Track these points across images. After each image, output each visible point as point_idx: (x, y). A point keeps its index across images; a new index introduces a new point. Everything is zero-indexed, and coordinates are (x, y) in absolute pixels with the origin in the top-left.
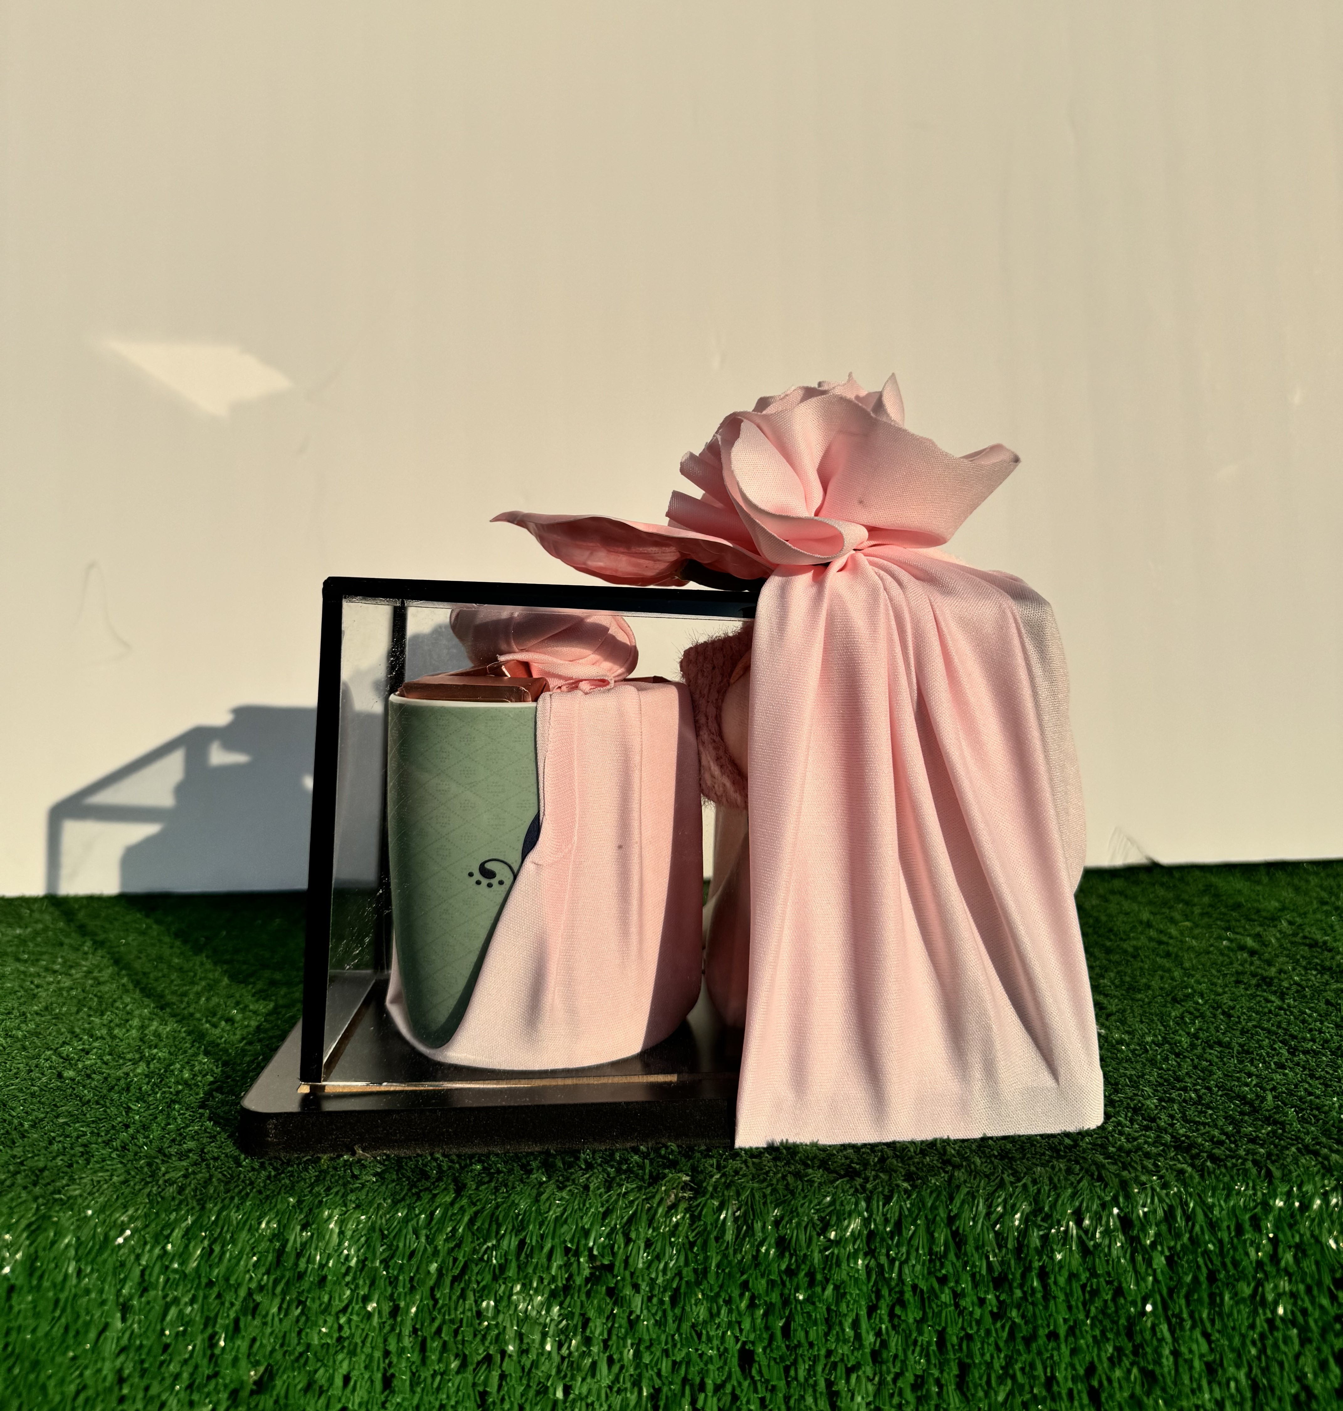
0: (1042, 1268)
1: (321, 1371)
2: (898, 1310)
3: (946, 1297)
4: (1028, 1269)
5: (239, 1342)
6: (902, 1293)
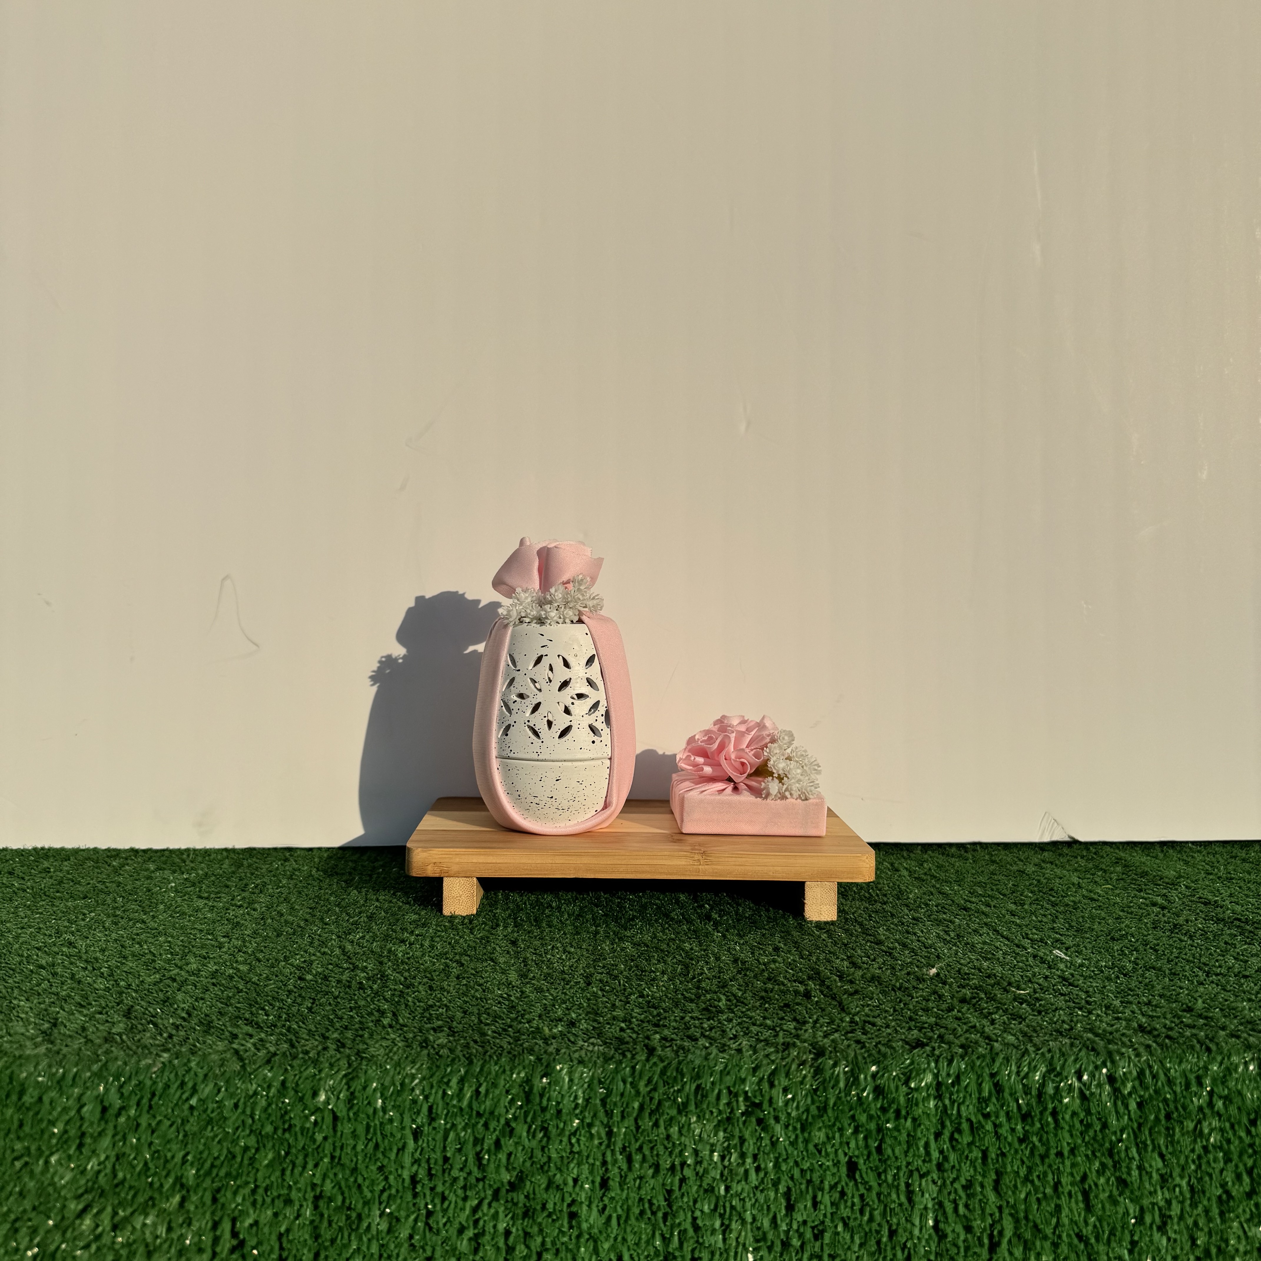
0: (1054, 1108)
1: (558, 1176)
2: (956, 1136)
3: (989, 1127)
4: (1045, 1109)
5: (500, 1156)
6: (960, 1124)
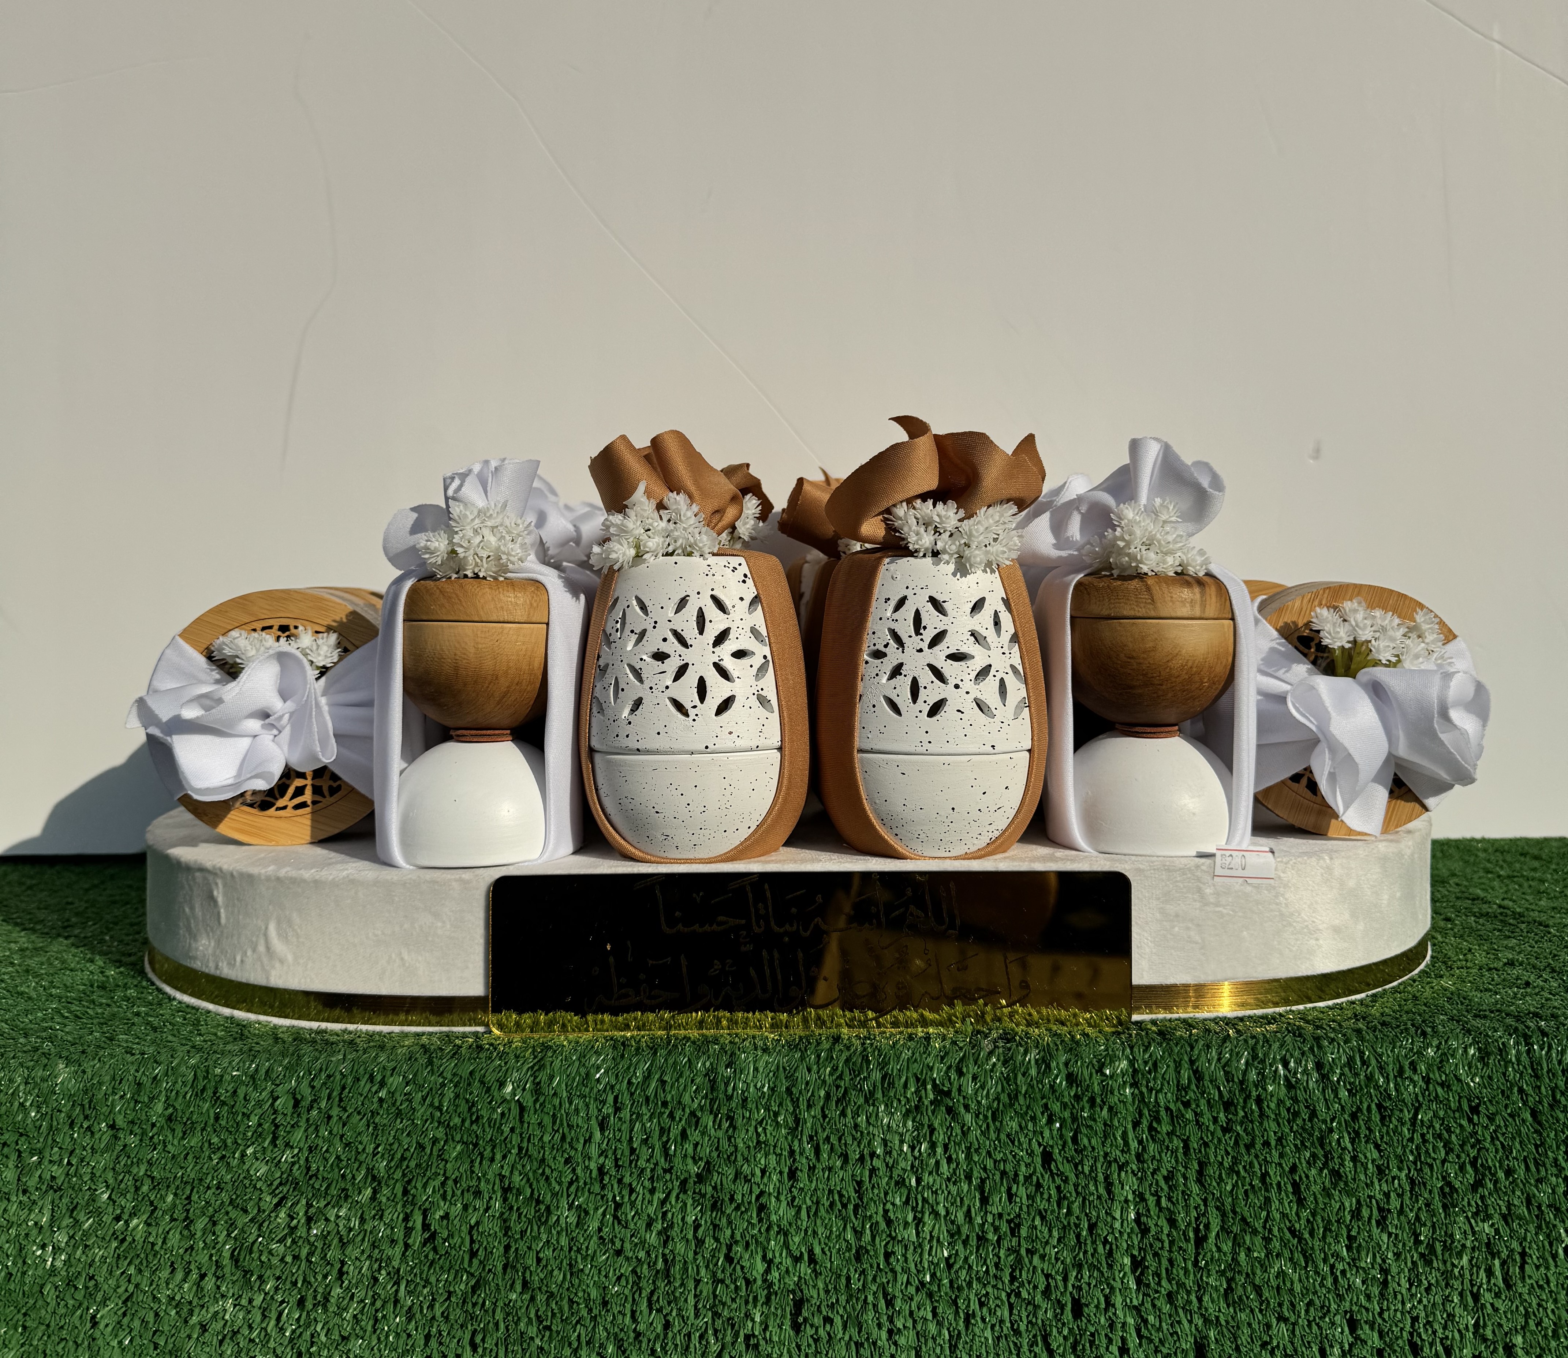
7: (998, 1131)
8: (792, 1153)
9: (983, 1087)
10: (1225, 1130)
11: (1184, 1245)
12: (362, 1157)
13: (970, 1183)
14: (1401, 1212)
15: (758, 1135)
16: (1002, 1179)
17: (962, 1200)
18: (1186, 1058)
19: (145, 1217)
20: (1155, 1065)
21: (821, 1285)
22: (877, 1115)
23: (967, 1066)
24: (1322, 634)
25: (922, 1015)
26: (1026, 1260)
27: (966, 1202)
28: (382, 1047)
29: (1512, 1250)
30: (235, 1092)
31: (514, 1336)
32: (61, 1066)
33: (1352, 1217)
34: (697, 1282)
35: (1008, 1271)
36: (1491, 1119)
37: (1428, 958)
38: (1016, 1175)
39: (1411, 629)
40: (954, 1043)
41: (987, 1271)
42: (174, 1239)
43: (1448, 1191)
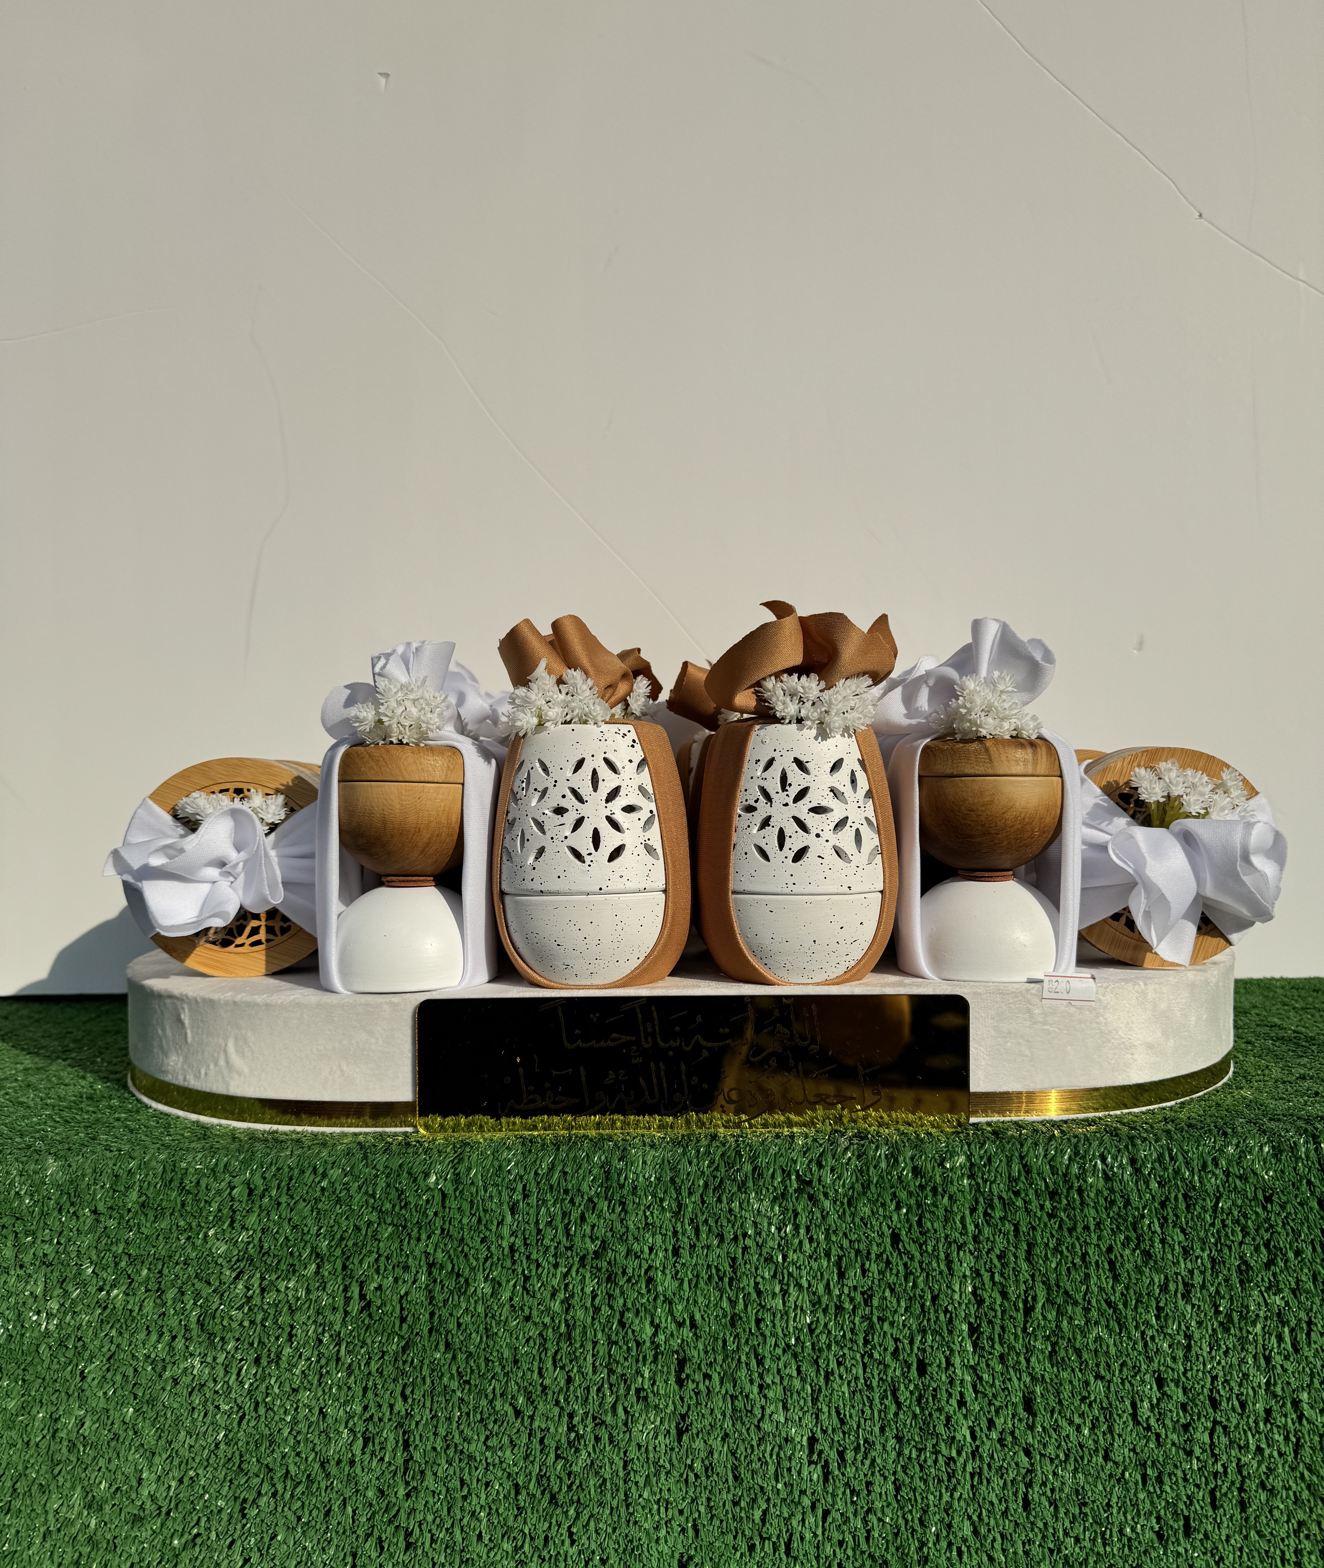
7: (853, 1215)
8: (675, 1233)
9: (839, 1178)
10: (1051, 1216)
11: (1015, 1315)
12: (307, 1238)
13: (829, 1260)
14: (1203, 1286)
15: (646, 1217)
16: (856, 1256)
17: (822, 1274)
18: (1017, 1154)
19: (124, 1288)
20: (989, 1159)
21: (701, 1347)
22: (748, 1201)
23: (826, 1160)
24: (1139, 791)
25: (788, 1118)
26: (878, 1326)
27: (826, 1277)
28: (324, 1145)
29: (1300, 1320)
30: (198, 1183)
31: (439, 1389)
32: (51, 1161)
33: (1161, 1291)
34: (595, 1343)
35: (861, 1336)
36: (1283, 1207)
37: (1230, 1073)
38: (869, 1253)
39: (1217, 787)
40: (815, 1140)
41: (844, 1336)
42: (149, 1306)
43: (1244, 1269)
